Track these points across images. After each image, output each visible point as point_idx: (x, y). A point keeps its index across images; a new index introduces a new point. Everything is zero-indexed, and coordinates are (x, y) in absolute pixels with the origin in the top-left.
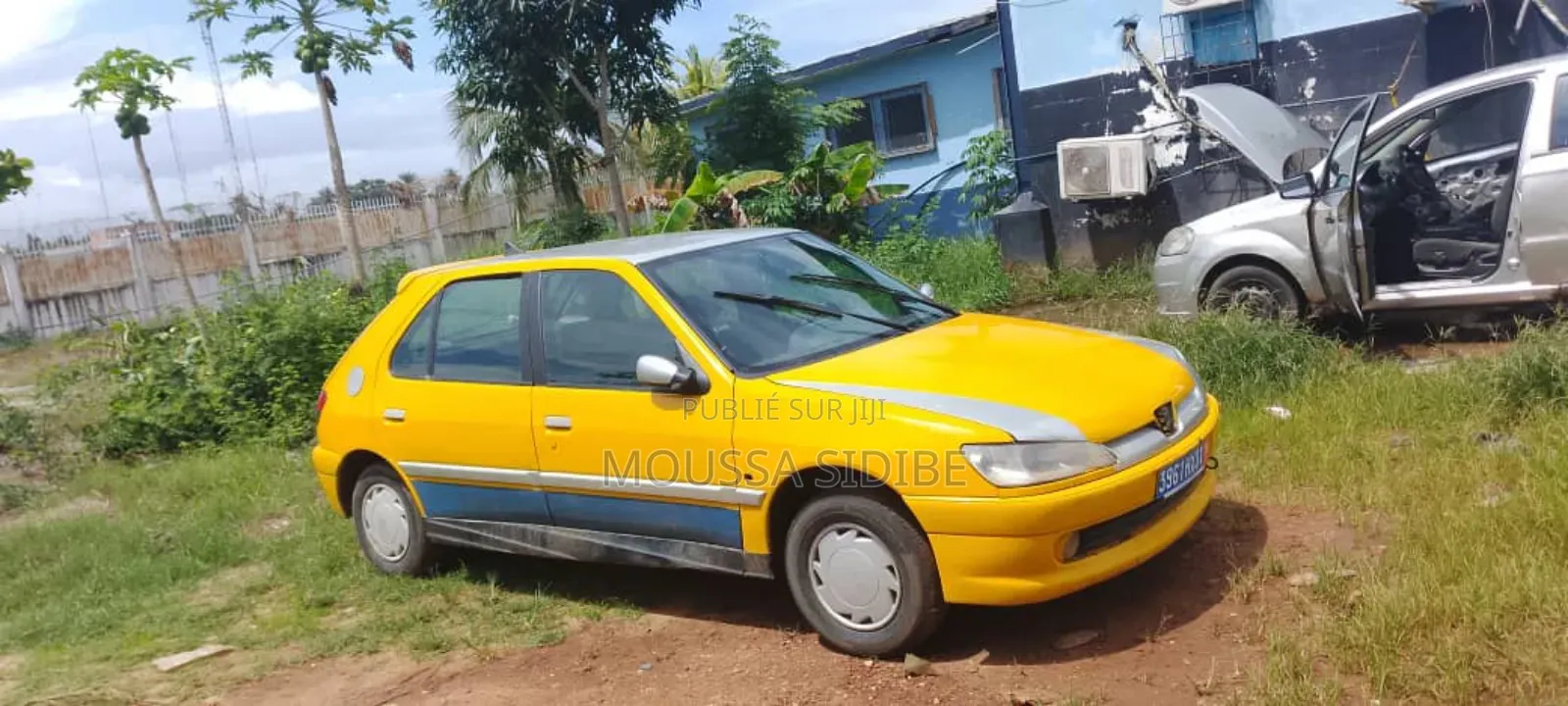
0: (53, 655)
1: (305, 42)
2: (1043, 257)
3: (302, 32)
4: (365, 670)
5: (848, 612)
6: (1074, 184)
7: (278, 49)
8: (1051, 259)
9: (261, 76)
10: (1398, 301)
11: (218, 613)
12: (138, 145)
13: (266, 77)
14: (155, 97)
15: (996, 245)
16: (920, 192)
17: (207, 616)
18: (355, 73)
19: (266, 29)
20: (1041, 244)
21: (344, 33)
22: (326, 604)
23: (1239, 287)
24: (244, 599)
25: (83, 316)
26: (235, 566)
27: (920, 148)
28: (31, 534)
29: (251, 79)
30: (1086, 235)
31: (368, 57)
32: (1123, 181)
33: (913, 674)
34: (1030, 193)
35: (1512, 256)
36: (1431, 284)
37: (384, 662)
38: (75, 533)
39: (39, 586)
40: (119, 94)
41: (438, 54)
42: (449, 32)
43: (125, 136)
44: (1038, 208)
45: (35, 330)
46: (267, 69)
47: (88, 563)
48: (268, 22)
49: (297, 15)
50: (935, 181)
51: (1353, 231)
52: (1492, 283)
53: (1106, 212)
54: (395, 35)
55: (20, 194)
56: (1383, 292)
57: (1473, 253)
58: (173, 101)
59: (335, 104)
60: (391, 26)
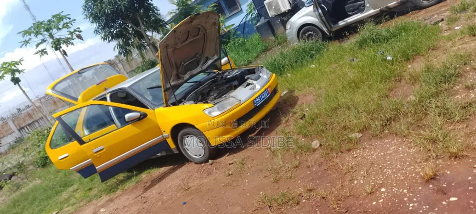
1: (53, 43)
2: (272, 35)
3: (51, 40)
4: (99, 202)
5: (196, 155)
6: (272, 12)
7: (47, 47)
8: (274, 34)
9: (45, 55)
10: (344, 24)
11: (66, 200)
12: (19, 85)
13: (46, 55)
14: (19, 71)
15: (259, 35)
16: (242, 23)
17: (64, 201)
18: (70, 46)
19: (41, 43)
20: (270, 31)
21: (63, 37)
22: (90, 189)
23: (306, 32)
24: (72, 194)
25: (34, 127)
26: (71, 187)
27: (237, 10)
28: (22, 195)
29: (43, 57)
30: (281, 25)
31: (72, 41)
32: (284, 7)
33: (211, 164)
34: (263, 17)
35: (367, 4)
36: (351, 17)
37: (103, 198)
38: (33, 190)
39: (26, 206)
40: (9, 74)
42: (95, 23)
43: (15, 84)
44: (266, 21)
45: (23, 136)
46: (46, 53)
47: (36, 197)
48: (40, 41)
49: (48, 36)
50: (245, 18)
51: (319, 13)
52: (364, 13)
53: (284, 16)
54: (76, 33)
56: (341, 23)
57: (359, 5)
58: (24, 70)
59: (67, 56)
60: (75, 31)
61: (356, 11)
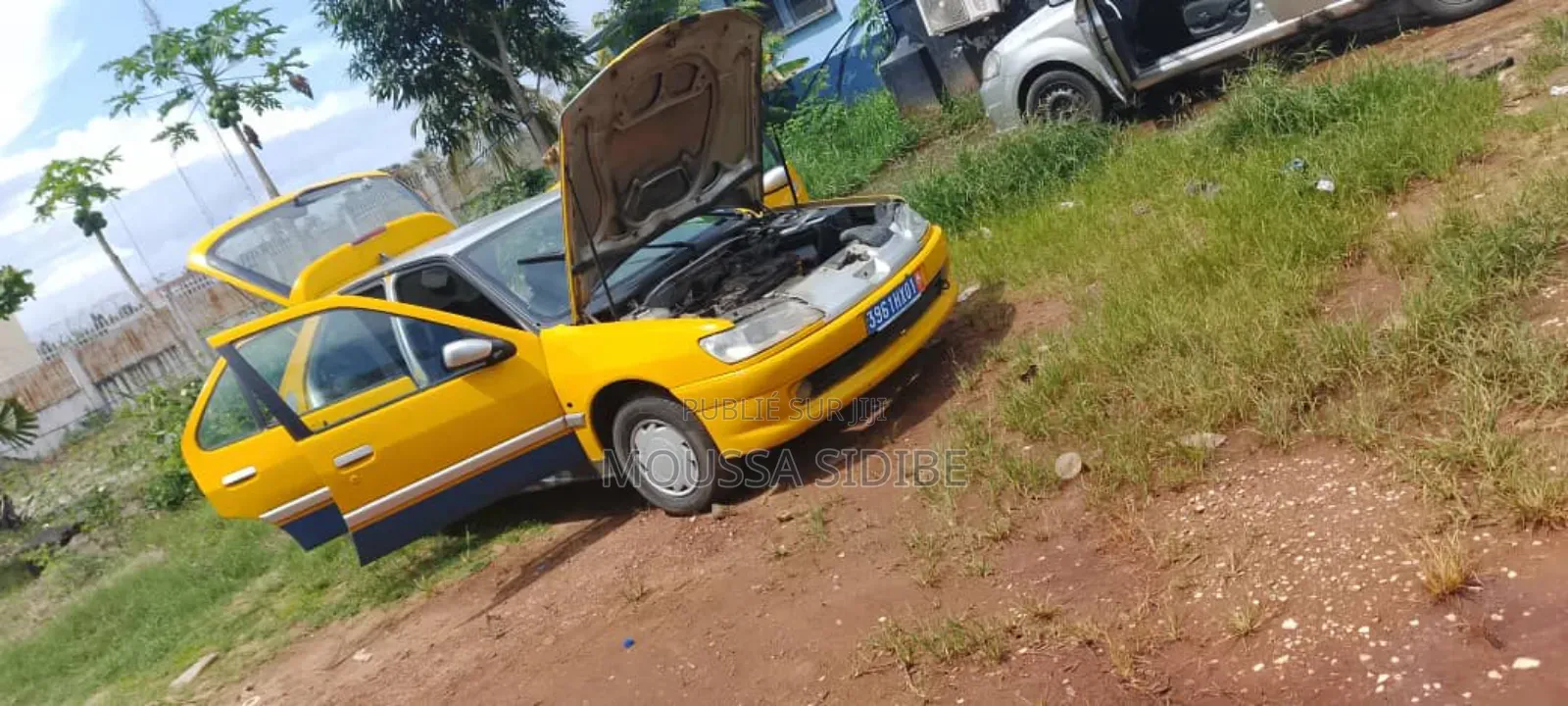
0: (129, 683)
1: (214, 102)
2: (932, 91)
3: (209, 93)
4: (349, 628)
6: (936, 19)
7: (193, 117)
8: (940, 93)
9: (189, 142)
10: (1176, 69)
11: (244, 617)
12: (101, 239)
13: (193, 142)
14: (101, 193)
15: (889, 95)
16: (834, 54)
17: (236, 621)
18: (268, 112)
19: (175, 102)
20: (928, 82)
21: (248, 82)
22: (323, 586)
23: (1049, 91)
24: (263, 600)
25: (147, 378)
26: (260, 575)
27: (820, 12)
28: (103, 596)
29: (181, 148)
30: (963, 61)
31: (275, 96)
32: (976, 5)
33: (720, 519)
34: (906, 38)
35: (1257, 1)
36: (1202, 45)
38: (136, 583)
39: (113, 633)
40: (70, 199)
41: (348, 66)
42: (353, 41)
43: (88, 234)
44: (915, 50)
45: (108, 404)
46: (192, 135)
47: (146, 606)
48: (174, 96)
49: (200, 81)
50: (843, 42)
51: (1095, 28)
52: (1244, 33)
53: (976, 36)
54: (289, 69)
55: (30, 299)
56: (1165, 63)
57: (1229, 8)
58: (118, 190)
59: (260, 148)
60: (283, 64)
61: (1218, 25)
